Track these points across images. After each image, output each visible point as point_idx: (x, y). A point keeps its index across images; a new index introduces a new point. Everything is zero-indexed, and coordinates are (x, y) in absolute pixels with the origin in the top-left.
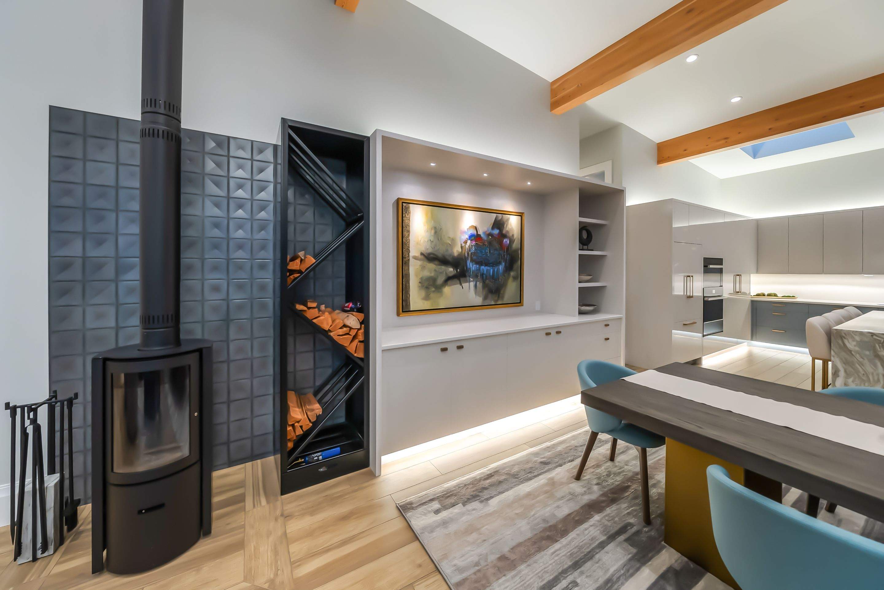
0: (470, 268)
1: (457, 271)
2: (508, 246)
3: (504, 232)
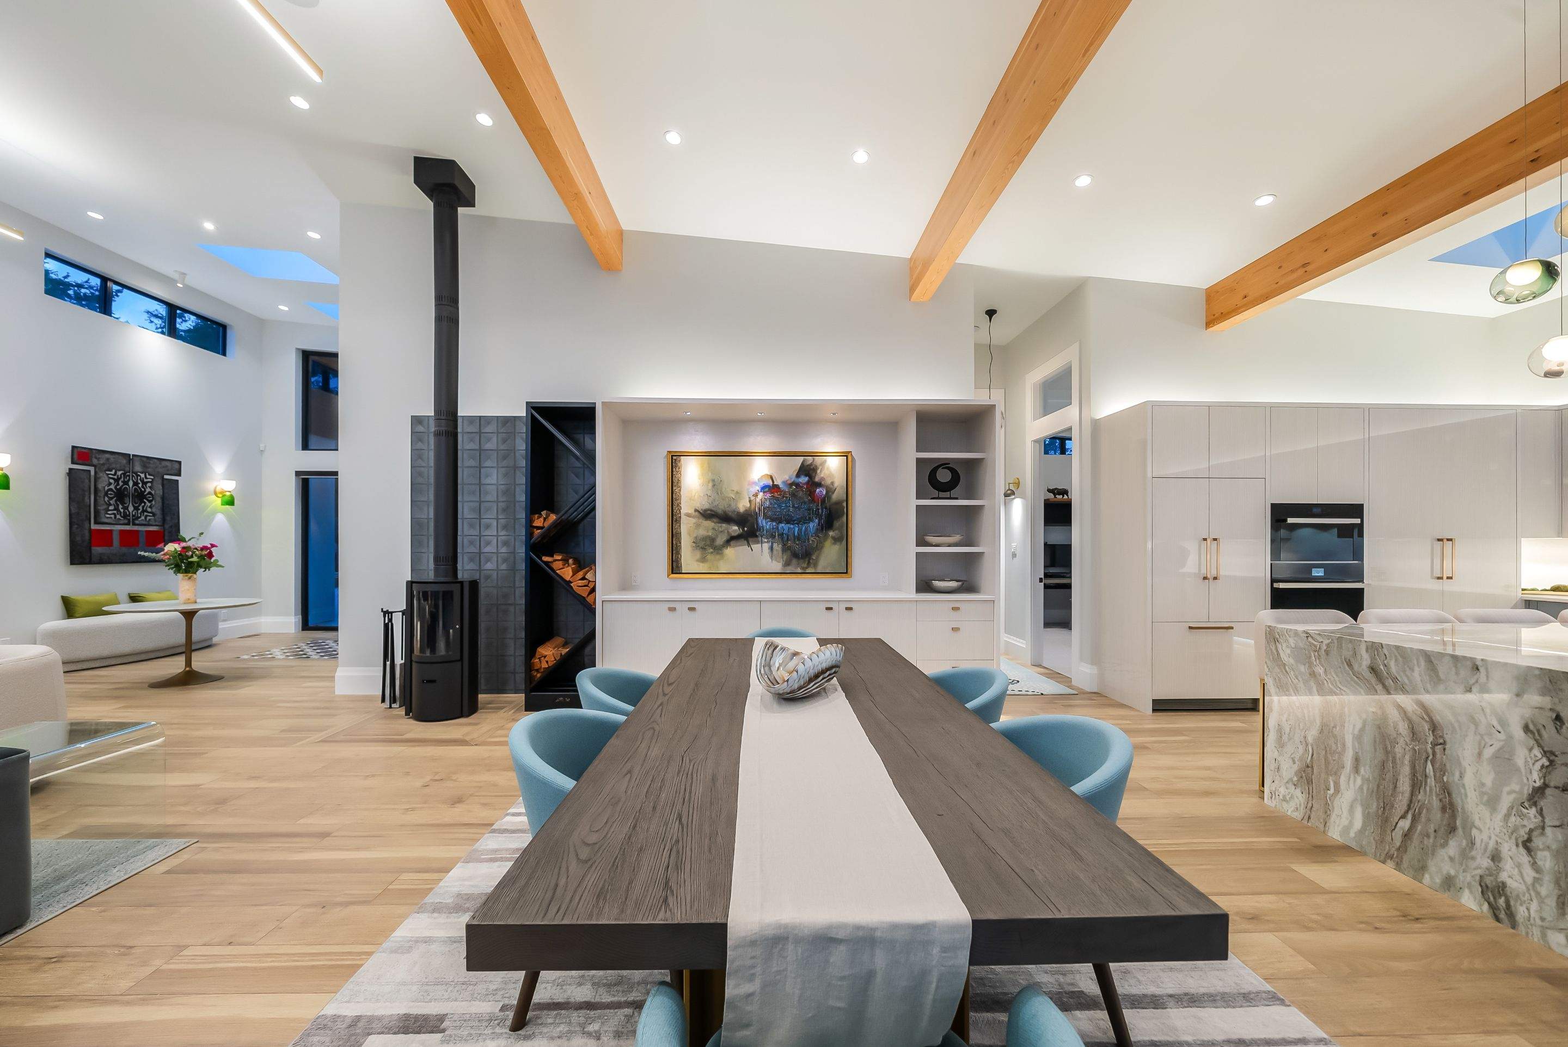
0: (763, 527)
1: (743, 530)
2: (825, 498)
3: (817, 479)
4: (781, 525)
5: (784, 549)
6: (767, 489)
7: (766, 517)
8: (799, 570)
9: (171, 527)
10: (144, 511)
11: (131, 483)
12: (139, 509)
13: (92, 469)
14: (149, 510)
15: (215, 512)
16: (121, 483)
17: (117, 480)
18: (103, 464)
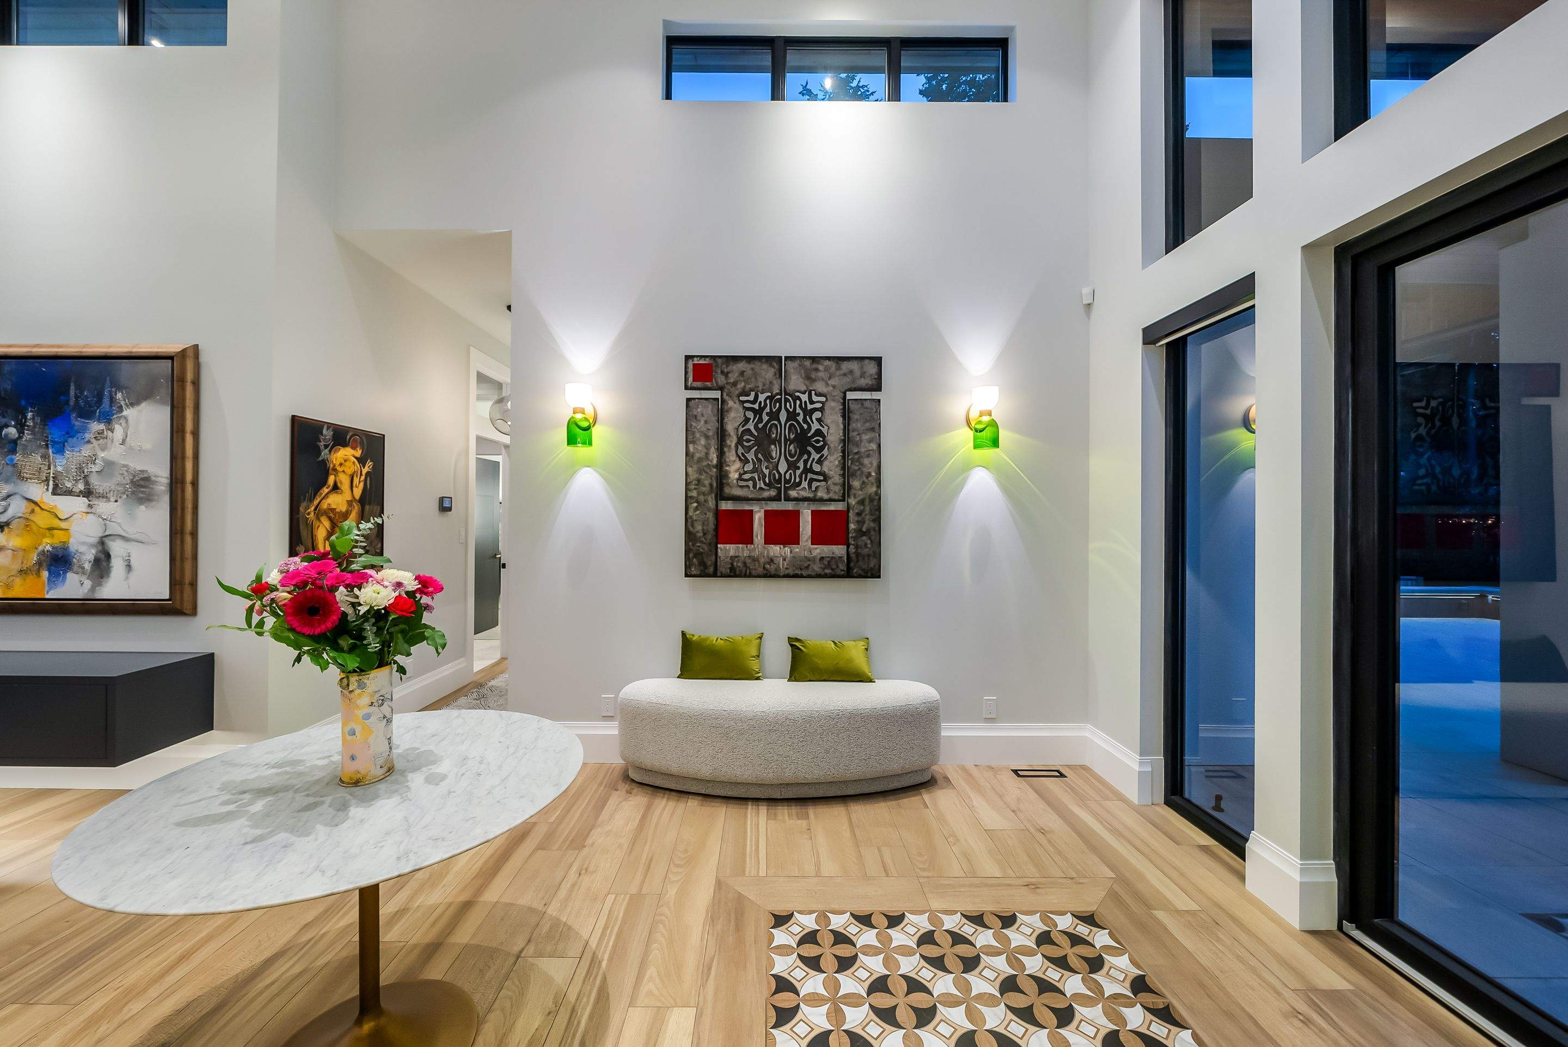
9: (862, 502)
10: (808, 470)
11: (783, 416)
12: (799, 468)
13: (717, 394)
14: (816, 468)
15: (967, 468)
16: (765, 418)
17: (758, 412)
18: (735, 384)
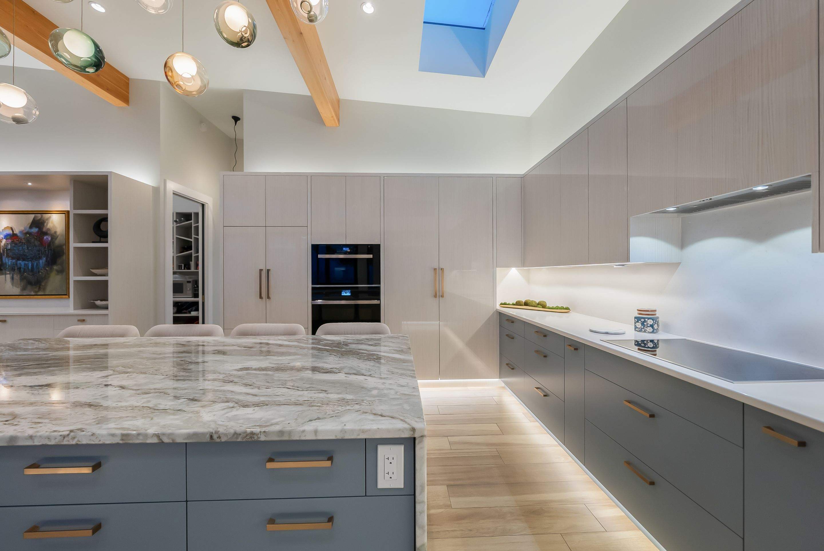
0: (6, 263)
2: (50, 243)
3: (44, 230)
4: (19, 262)
5: (22, 279)
6: (9, 237)
7: (8, 256)
8: (33, 293)
